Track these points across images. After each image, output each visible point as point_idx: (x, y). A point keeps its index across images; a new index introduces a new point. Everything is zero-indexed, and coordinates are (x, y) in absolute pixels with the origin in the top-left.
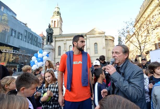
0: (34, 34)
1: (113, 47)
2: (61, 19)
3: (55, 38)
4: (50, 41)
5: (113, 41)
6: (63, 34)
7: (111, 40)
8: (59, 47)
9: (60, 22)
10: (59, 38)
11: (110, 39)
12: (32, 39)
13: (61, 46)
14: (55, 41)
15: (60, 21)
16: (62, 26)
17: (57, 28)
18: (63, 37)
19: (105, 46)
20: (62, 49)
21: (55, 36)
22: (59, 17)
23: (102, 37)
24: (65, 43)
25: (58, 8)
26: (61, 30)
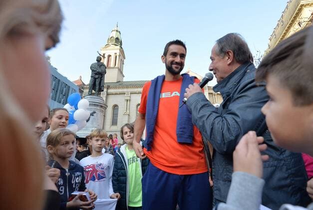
0: (62, 80)
2: (122, 51)
3: (108, 89)
4: (97, 87)
6: (124, 81)
8: (115, 107)
9: (121, 58)
10: (115, 88)
11: (218, 94)
12: (57, 89)
13: (119, 105)
14: (108, 94)
15: (120, 56)
16: (124, 65)
17: (113, 68)
18: (123, 88)
20: (121, 111)
21: (109, 84)
22: (118, 47)
24: (129, 98)
25: (117, 31)
26: (122, 73)
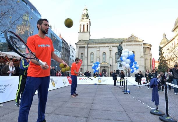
1: (150, 56)
2: (90, 22)
3: (88, 45)
5: (150, 49)
7: (149, 48)
8: (92, 54)
11: (147, 47)
13: (94, 53)
14: (88, 47)
17: (86, 32)
18: (95, 44)
19: (143, 55)
20: (95, 56)
22: (88, 20)
23: (140, 45)
24: (99, 49)
25: (87, 10)
26: (90, 34)
